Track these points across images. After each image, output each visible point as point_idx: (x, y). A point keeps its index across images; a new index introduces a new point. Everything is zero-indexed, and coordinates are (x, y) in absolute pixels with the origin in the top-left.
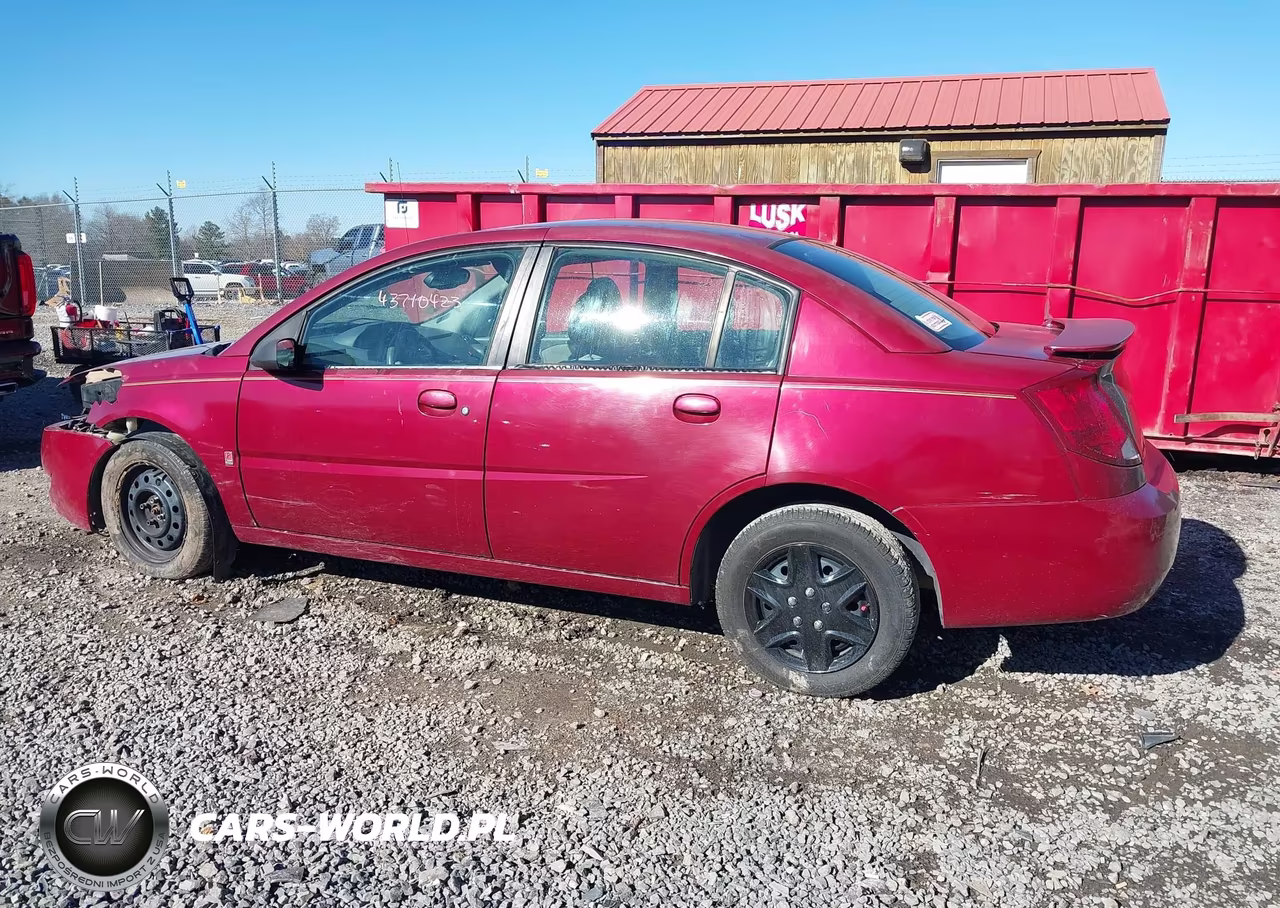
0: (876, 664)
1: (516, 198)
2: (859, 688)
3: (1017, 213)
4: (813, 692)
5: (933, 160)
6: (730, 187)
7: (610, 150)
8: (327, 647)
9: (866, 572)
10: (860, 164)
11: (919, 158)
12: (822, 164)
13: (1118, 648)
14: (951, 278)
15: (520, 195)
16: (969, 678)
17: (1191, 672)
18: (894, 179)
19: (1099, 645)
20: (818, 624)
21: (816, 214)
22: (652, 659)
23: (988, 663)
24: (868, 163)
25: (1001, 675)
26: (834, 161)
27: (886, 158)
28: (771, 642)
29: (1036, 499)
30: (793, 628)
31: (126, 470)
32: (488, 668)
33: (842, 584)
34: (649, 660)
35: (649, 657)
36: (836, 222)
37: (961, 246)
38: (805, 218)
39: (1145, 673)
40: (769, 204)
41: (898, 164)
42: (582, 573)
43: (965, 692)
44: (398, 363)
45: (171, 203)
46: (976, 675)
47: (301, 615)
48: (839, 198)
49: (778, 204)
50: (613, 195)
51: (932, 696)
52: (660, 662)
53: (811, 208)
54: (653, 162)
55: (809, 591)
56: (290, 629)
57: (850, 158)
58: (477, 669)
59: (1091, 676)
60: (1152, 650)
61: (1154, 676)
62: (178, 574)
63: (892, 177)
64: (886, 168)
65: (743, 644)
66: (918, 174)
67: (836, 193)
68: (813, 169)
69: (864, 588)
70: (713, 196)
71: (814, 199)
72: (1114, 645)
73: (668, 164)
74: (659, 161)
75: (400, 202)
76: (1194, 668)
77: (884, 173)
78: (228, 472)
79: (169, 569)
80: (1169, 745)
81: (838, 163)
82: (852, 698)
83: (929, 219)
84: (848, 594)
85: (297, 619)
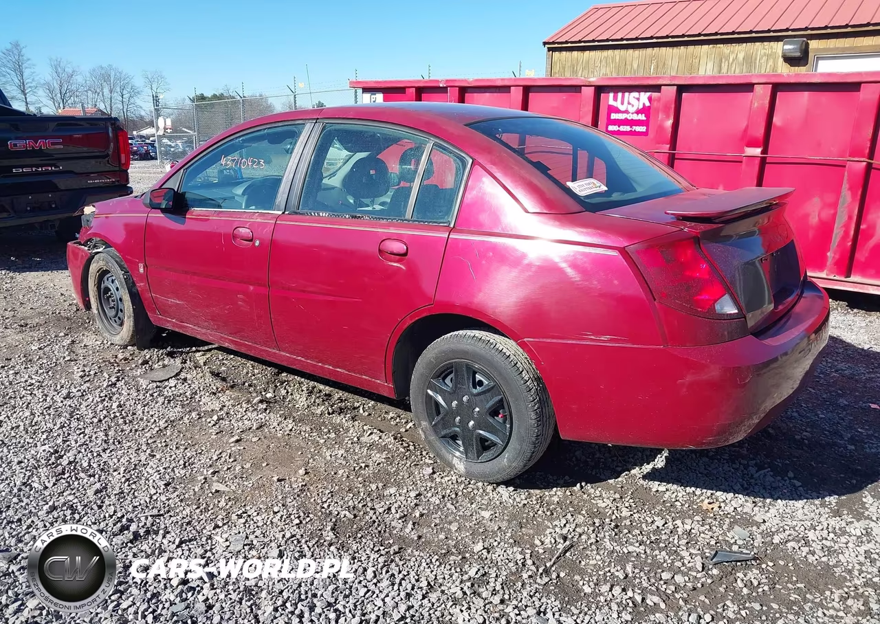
0: (509, 460)
1: (443, 90)
2: (500, 478)
3: (825, 97)
4: (469, 475)
5: (811, 55)
6: (593, 79)
7: (556, 54)
8: (169, 401)
9: (504, 388)
10: (749, 60)
11: (798, 54)
12: (717, 61)
13: (762, 472)
14: (764, 152)
15: (446, 88)
16: (611, 481)
17: (817, 502)
18: (776, 71)
19: (746, 467)
20: (472, 423)
21: (659, 99)
22: (373, 436)
23: (635, 471)
24: (756, 59)
25: (642, 482)
26: (727, 59)
27: (771, 55)
28: (443, 433)
29: (627, 342)
30: (455, 426)
31: (98, 272)
32: (257, 429)
33: (488, 395)
34: (370, 437)
35: (371, 434)
36: (673, 106)
37: (775, 126)
38: (650, 103)
39: (772, 497)
40: (623, 92)
41: (781, 60)
42: (331, 367)
43: (597, 492)
44: (254, 207)
45: (295, 97)
46: (620, 479)
47: (171, 378)
48: (675, 87)
49: (630, 92)
50: (509, 87)
51: (568, 491)
52: (377, 438)
53: (655, 95)
54: (588, 62)
55: (465, 399)
56: (155, 386)
57: (741, 56)
58: (250, 428)
59: (719, 493)
60: (795, 478)
61: (779, 501)
62: (121, 343)
63: (775, 68)
64: (771, 63)
65: (425, 433)
66: (797, 68)
67: (673, 83)
68: (710, 65)
69: (501, 400)
70: (581, 86)
71: (657, 88)
72: (760, 468)
73: (598, 64)
74: (592, 62)
75: (372, 94)
76: (823, 498)
77: (768, 66)
78: (141, 277)
79: (117, 339)
80: (739, 564)
81: (731, 60)
82: (498, 484)
83: (749, 103)
84: (491, 403)
85: (168, 379)
